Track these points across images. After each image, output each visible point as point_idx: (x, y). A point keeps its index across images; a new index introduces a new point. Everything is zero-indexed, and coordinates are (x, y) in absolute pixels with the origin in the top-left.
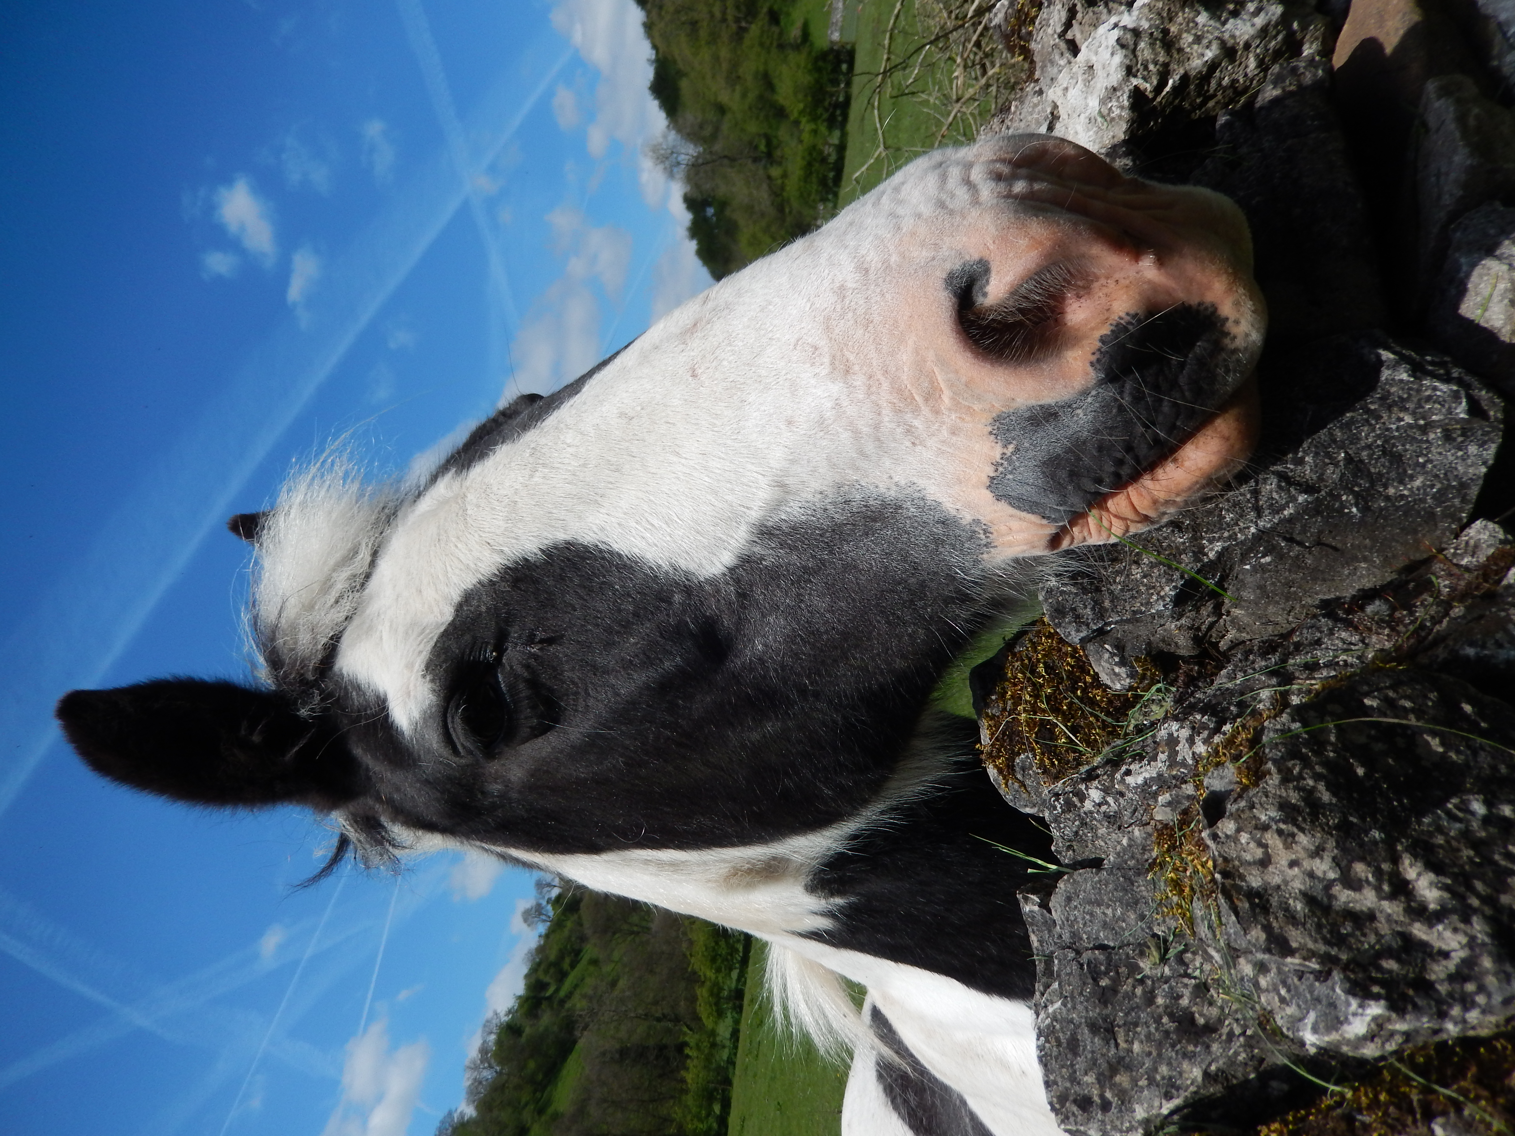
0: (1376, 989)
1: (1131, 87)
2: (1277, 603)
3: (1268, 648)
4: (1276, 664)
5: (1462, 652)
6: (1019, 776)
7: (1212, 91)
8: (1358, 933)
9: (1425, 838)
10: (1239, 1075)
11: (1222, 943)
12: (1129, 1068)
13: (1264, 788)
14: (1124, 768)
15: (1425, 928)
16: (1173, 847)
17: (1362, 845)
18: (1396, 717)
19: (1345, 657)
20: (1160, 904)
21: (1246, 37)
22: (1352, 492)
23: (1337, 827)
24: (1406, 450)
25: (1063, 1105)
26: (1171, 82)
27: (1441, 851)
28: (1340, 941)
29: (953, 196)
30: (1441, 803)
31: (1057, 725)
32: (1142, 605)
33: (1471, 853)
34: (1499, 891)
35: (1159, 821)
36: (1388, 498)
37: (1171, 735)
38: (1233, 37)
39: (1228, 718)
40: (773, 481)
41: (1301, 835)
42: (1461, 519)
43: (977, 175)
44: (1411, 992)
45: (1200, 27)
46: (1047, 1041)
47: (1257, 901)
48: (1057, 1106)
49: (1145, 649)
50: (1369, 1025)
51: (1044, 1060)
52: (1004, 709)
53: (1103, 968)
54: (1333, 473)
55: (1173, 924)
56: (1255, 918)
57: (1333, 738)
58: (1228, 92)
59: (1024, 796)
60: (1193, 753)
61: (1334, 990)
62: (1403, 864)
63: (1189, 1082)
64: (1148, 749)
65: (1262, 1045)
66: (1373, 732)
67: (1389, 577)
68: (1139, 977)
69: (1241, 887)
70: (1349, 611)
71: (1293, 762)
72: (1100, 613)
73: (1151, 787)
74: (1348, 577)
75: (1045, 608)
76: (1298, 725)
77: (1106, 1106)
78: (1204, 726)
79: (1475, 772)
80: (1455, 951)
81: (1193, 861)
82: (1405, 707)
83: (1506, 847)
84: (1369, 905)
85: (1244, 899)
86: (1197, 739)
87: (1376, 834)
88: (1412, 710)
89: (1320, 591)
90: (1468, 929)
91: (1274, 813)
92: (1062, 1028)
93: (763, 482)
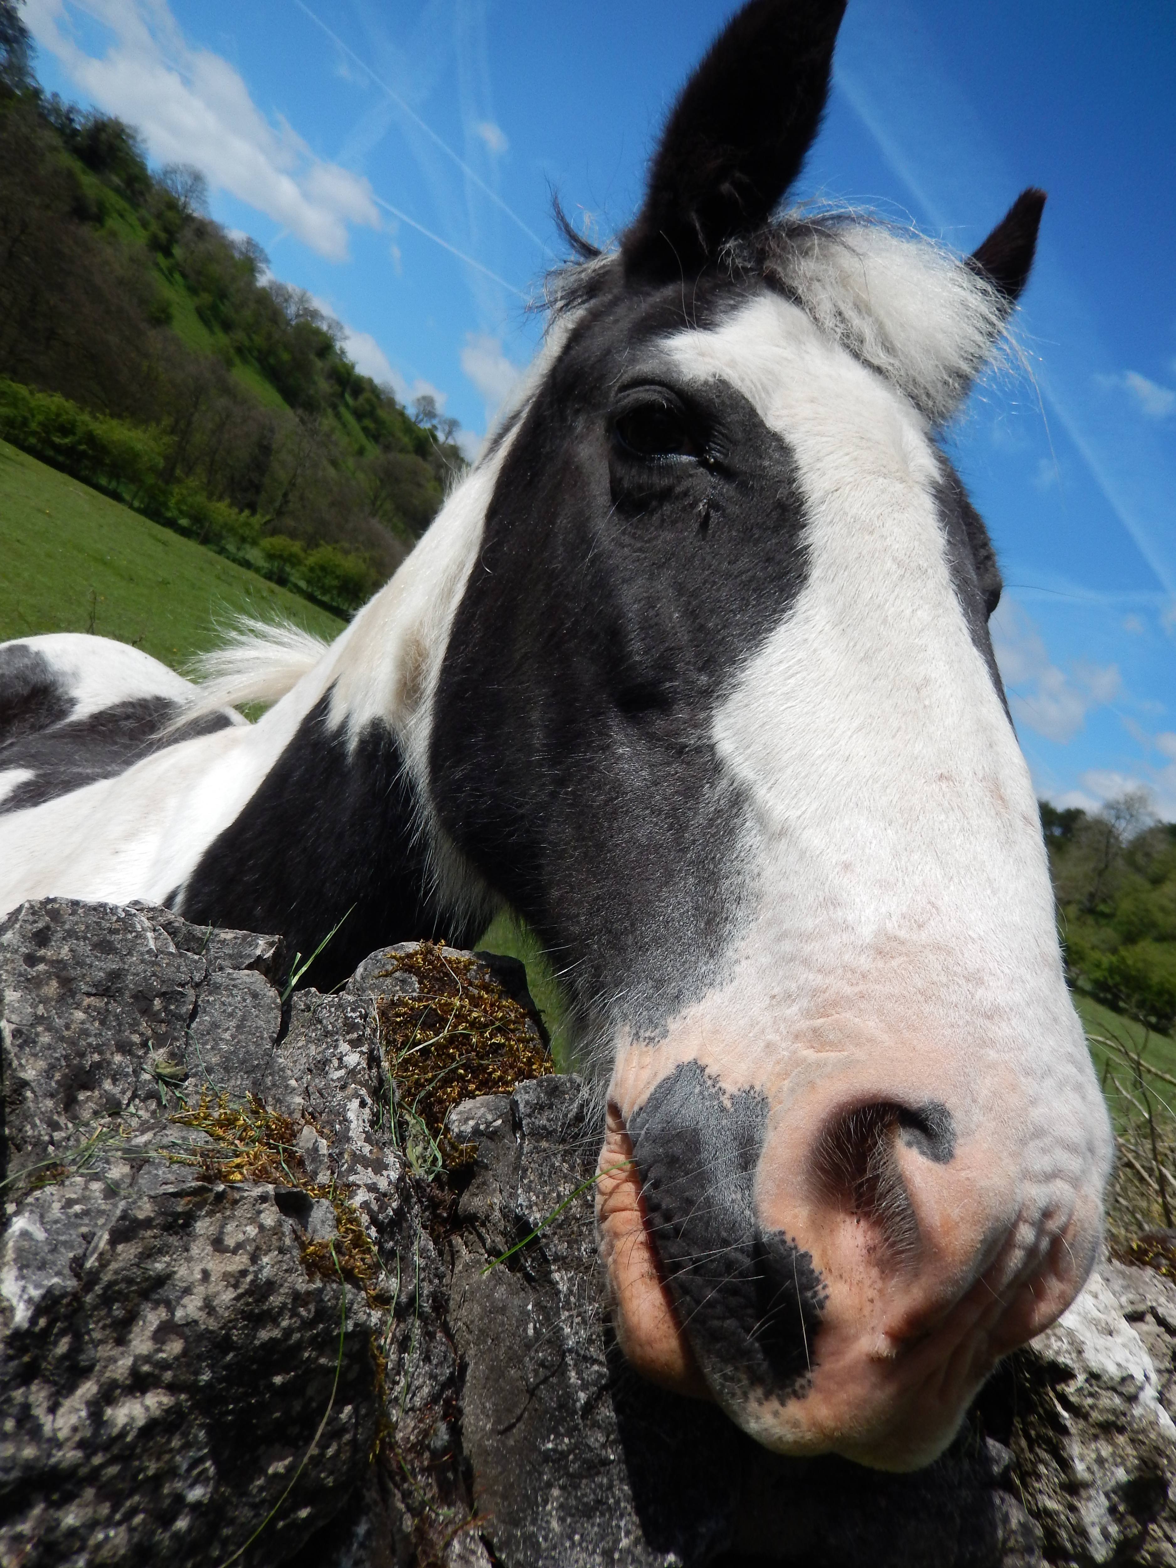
0: (42, 1322)
1: (1076, 1372)
2: (481, 1319)
3: (440, 1304)
4: (421, 1306)
5: (364, 1519)
6: (398, 974)
7: (1038, 1451)
8: (108, 1321)
9: (183, 1428)
10: (13, 1118)
11: (153, 1154)
12: (61, 999)
13: (297, 1270)
14: (369, 1101)
15: (89, 1396)
16: (269, 1136)
17: (200, 1357)
18: (322, 1435)
19: (402, 1384)
20: (216, 1095)
21: (1083, 1512)
22: (570, 1451)
23: (228, 1336)
24: (593, 1525)
25: (48, 913)
26: (1065, 1414)
27: (164, 1440)
28: (107, 1299)
29: (1044, 1151)
30: (214, 1455)
31: (436, 1035)
32: (531, 1182)
33: (150, 1473)
34: (100, 1489)
35: (301, 1130)
36: (549, 1485)
37: (386, 1167)
38: (1089, 1498)
39: (382, 1237)
40: (790, 826)
41: (233, 1296)
42: (501, 1550)
43: (1060, 1189)
44: (26, 1359)
45: (1113, 1469)
46: (119, 919)
47: (181, 1222)
48: (49, 906)
49: (482, 1161)
50: (8, 1300)
51: (101, 909)
52: (471, 984)
53: (172, 1007)
54: (596, 1440)
55: (191, 1101)
56: (163, 1214)
57: (323, 1361)
58: (1029, 1465)
59: (376, 972)
60: (359, 1186)
61: (58, 1274)
62: (165, 1395)
63: (23, 1062)
64: (379, 1134)
65: (33, 1158)
66: (314, 1405)
67: (467, 1447)
68: (150, 1044)
69: (201, 1209)
70: (448, 1402)
71: (313, 1310)
72: (538, 1134)
73: (340, 1123)
74: (483, 1404)
75: (563, 1077)
76: (350, 1328)
77: (31, 960)
78: (383, 1208)
79: (234, 1500)
80: (54, 1421)
81: (248, 1155)
82: (328, 1447)
83: (144, 1511)
84: (134, 1343)
85: (187, 1208)
86: (373, 1195)
87: (205, 1377)
88: (322, 1454)
89: (478, 1368)
90: (70, 1444)
91: (266, 1273)
92: (126, 940)
93: (793, 814)
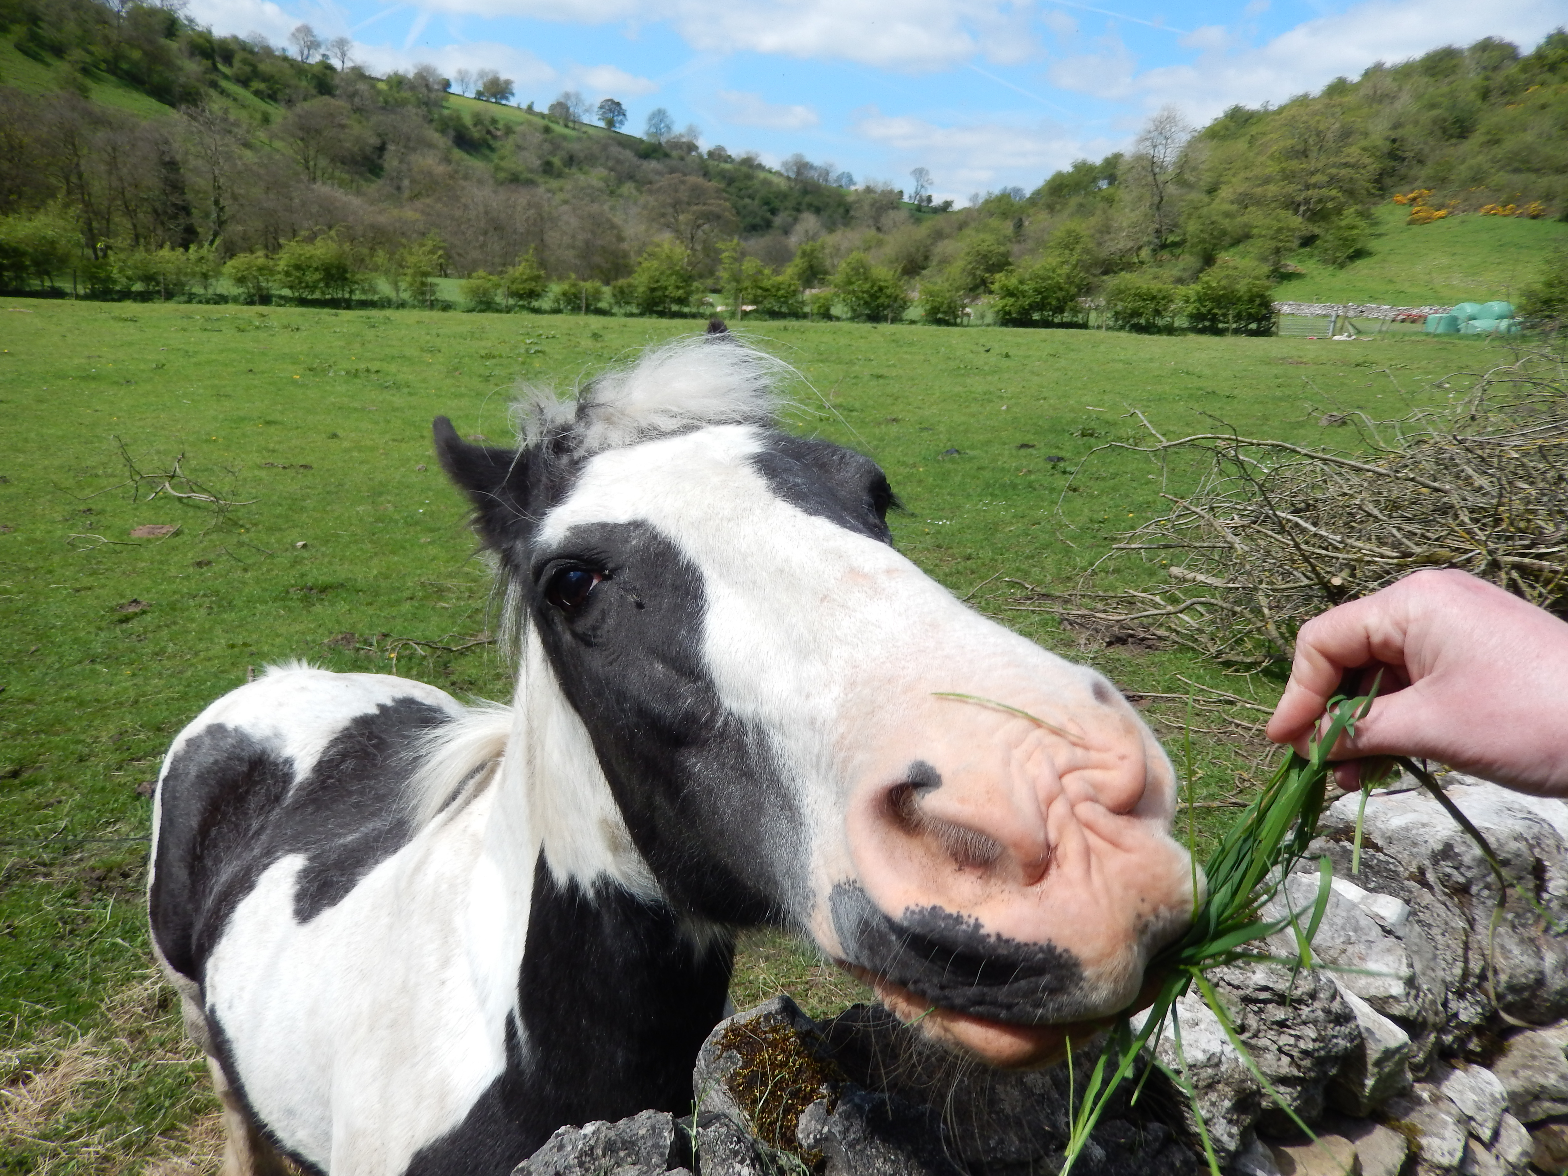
1: (1182, 1069)
6: (724, 1054)
7: (1180, 1107)
26: (1185, 1090)
38: (1216, 1123)
45: (1222, 1103)
49: (827, 1157)
59: (711, 1058)
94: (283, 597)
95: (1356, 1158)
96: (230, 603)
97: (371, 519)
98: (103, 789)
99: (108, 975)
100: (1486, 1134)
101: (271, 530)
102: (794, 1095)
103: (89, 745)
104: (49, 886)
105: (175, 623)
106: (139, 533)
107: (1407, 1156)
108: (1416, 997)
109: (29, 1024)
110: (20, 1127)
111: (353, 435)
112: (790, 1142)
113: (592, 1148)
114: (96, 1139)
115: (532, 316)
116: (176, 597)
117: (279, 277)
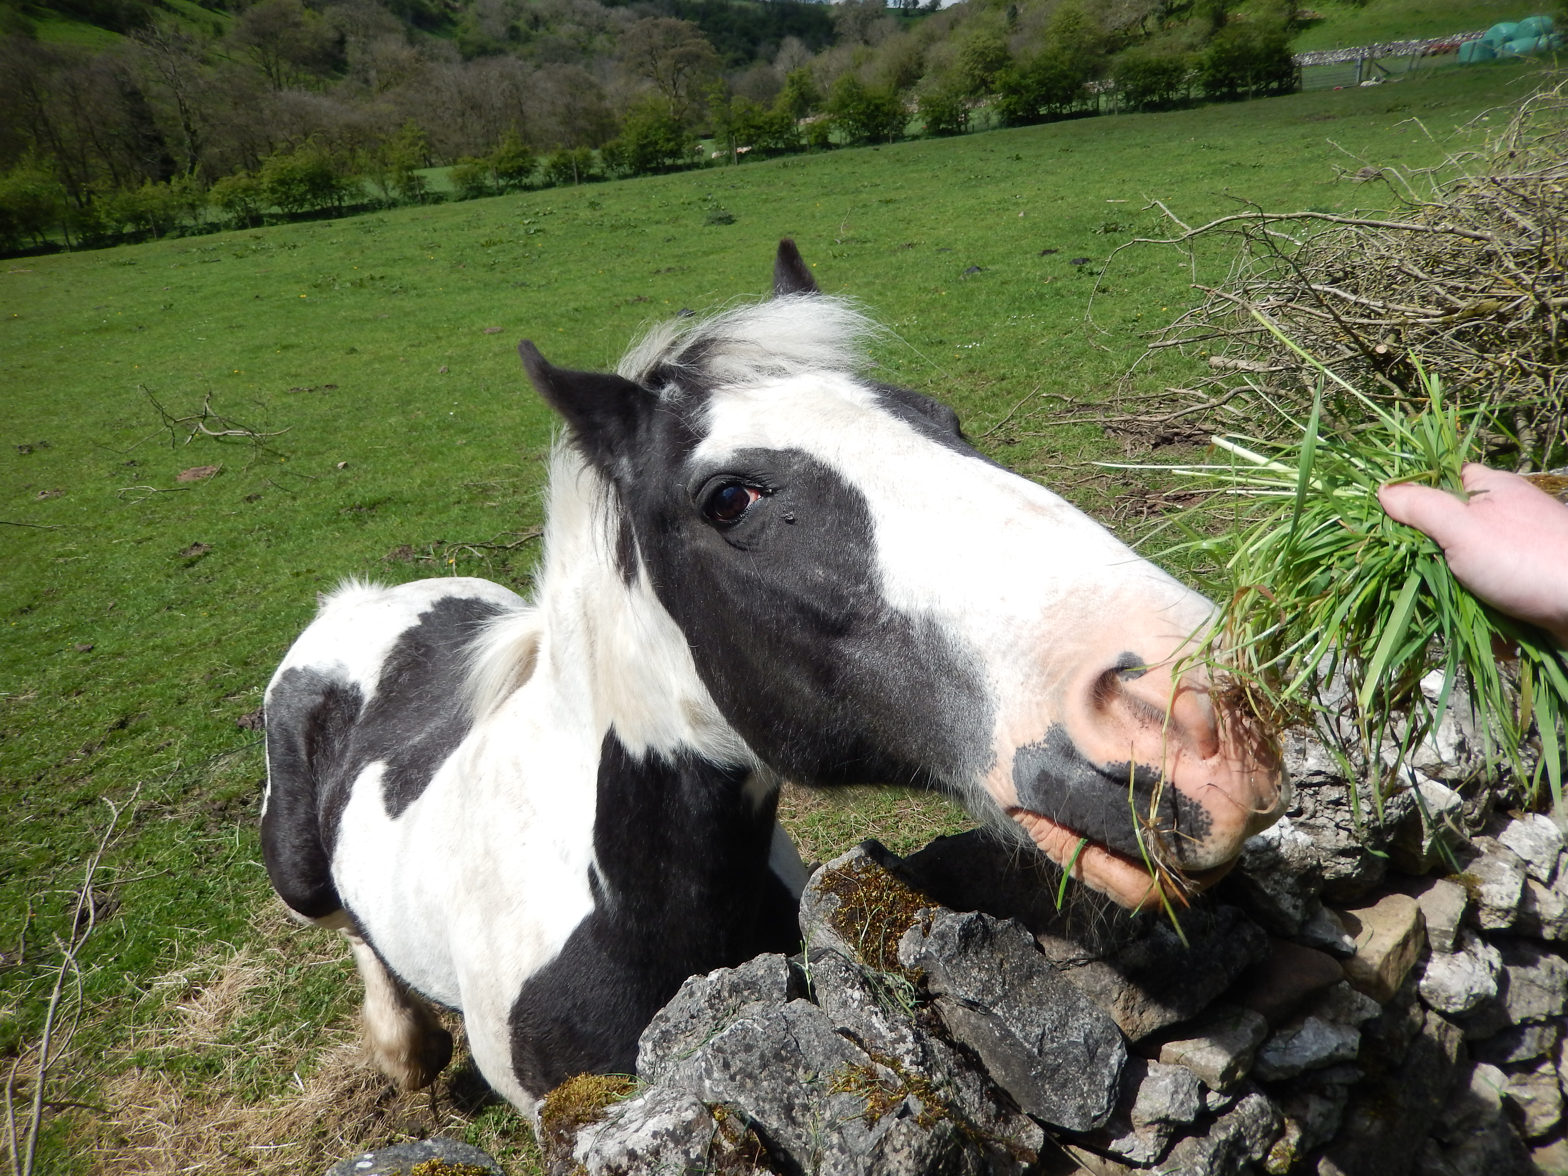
2: (971, 1033)
5: (990, 1167)
6: (824, 897)
10: (782, 1143)
11: (839, 1122)
12: (755, 1084)
13: (923, 1134)
14: (877, 1009)
24: (1069, 1090)
36: (1043, 1086)
37: (906, 1037)
53: (789, 1049)
56: (874, 1158)
57: (949, 1149)
59: (812, 902)
60: (902, 1055)
65: (804, 1154)
66: (955, 1161)
68: (795, 1071)
69: (883, 1146)
71: (936, 1139)
73: (875, 1030)
78: (917, 1056)
85: (879, 1149)
86: (910, 1055)
89: (983, 1052)
91: (916, 1145)
94: (335, 519)
95: (1419, 912)
96: (286, 533)
97: (405, 430)
98: (207, 727)
99: (248, 894)
100: (1544, 874)
101: (310, 455)
102: (892, 924)
103: (185, 688)
104: (177, 822)
105: (238, 560)
106: (185, 477)
107: (1467, 904)
108: (1468, 759)
109: (188, 947)
110: (201, 1036)
111: (370, 347)
112: (893, 964)
113: (719, 992)
114: (270, 1037)
115: (526, 195)
116: (235, 534)
117: (265, 195)
